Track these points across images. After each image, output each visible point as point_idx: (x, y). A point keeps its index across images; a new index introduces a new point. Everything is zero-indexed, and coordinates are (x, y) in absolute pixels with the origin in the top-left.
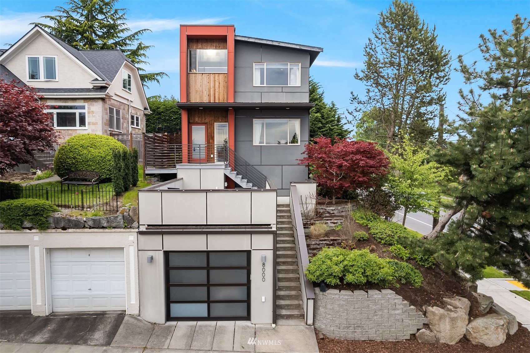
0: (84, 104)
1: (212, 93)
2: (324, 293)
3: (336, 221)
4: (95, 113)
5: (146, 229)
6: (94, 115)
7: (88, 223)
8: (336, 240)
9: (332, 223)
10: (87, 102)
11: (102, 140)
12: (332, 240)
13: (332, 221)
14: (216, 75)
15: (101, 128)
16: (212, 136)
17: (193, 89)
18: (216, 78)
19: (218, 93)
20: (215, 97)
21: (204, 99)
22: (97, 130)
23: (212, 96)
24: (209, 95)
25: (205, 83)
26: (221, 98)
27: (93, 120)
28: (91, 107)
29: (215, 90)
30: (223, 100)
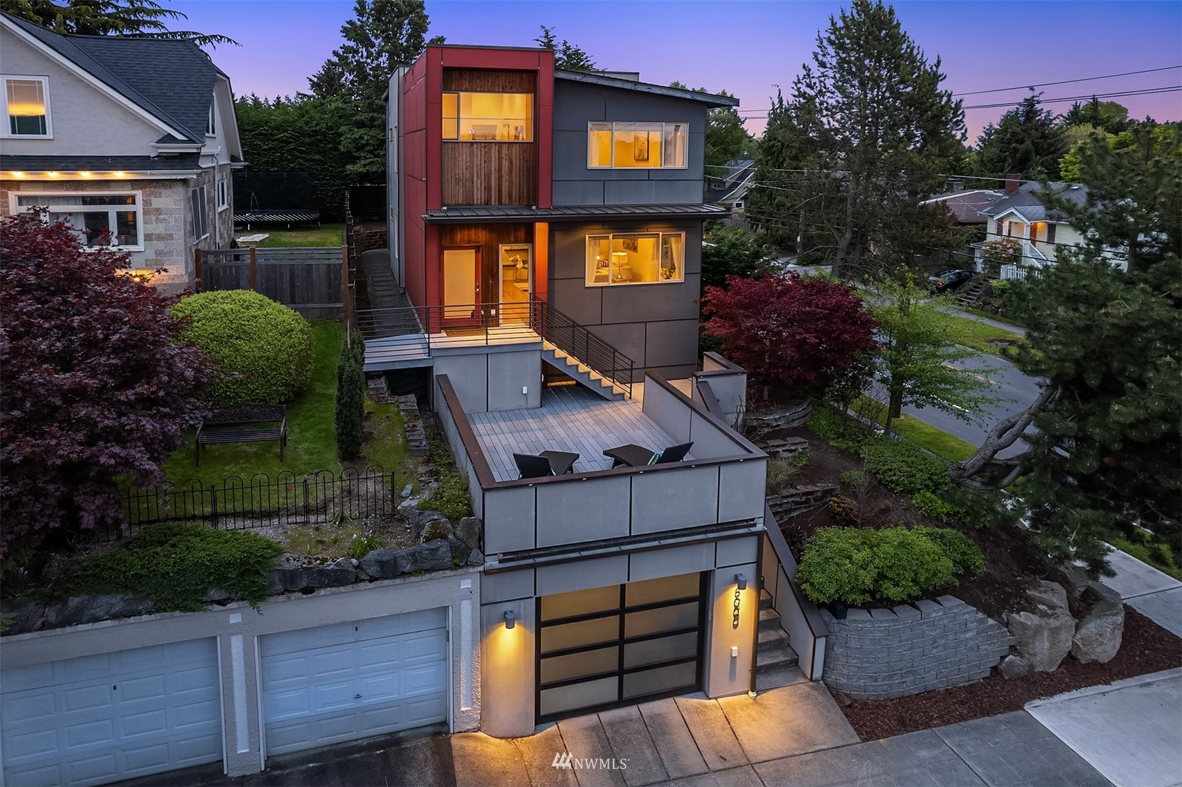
0: (133, 192)
2: (842, 621)
3: (793, 448)
4: (165, 214)
5: (501, 561)
6: (161, 217)
7: (368, 571)
8: (811, 493)
9: (786, 451)
10: (141, 189)
11: (253, 312)
12: (804, 494)
13: (787, 448)
14: (505, 148)
15: (182, 248)
16: (492, 270)
17: (450, 175)
18: (504, 151)
19: (507, 183)
20: (500, 192)
21: (475, 196)
22: (170, 252)
23: (493, 189)
24: (488, 188)
25: (479, 163)
26: (514, 193)
27: (160, 229)
28: (153, 198)
29: (500, 178)
30: (520, 198)
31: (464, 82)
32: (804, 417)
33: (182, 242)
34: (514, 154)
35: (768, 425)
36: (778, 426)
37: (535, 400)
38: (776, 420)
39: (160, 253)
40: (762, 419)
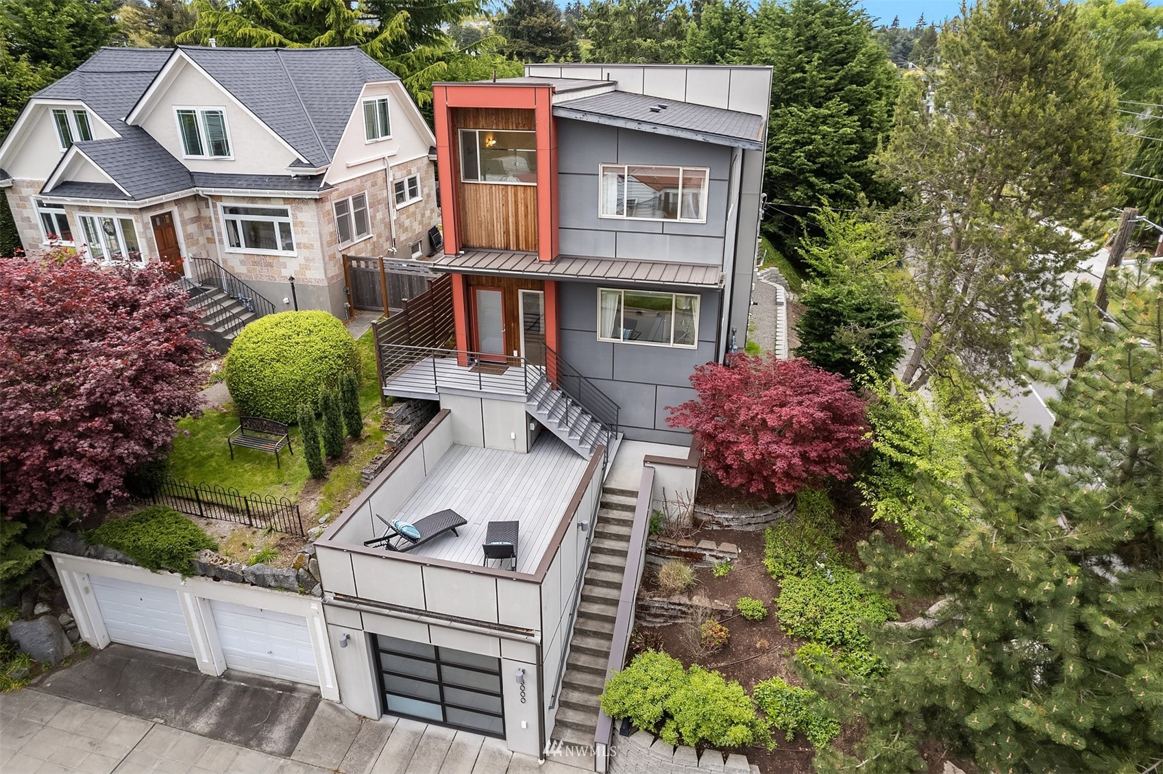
0: (285, 207)
4: (307, 227)
5: (335, 598)
6: (305, 229)
10: (289, 204)
15: (321, 256)
22: (313, 259)
27: (305, 239)
33: (319, 250)
37: (522, 445)
39: (308, 259)
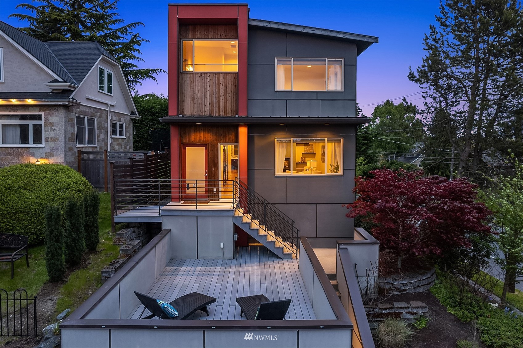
0: (40, 113)
1: (215, 101)
3: (415, 311)
4: (55, 126)
6: (53, 128)
9: (409, 313)
10: (44, 111)
13: (409, 310)
14: (222, 76)
15: (63, 146)
16: (214, 162)
17: (188, 96)
18: (221, 79)
19: (223, 101)
20: (219, 107)
21: (203, 110)
22: (57, 149)
23: (214, 105)
24: (211, 104)
25: (205, 86)
26: (228, 108)
27: (52, 135)
28: (49, 117)
29: (219, 97)
30: (231, 111)
31: (196, 33)
32: (427, 284)
33: (63, 143)
34: (227, 81)
35: (398, 289)
36: (405, 290)
37: (229, 253)
38: (403, 285)
39: (52, 149)
40: (392, 284)
